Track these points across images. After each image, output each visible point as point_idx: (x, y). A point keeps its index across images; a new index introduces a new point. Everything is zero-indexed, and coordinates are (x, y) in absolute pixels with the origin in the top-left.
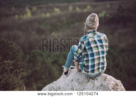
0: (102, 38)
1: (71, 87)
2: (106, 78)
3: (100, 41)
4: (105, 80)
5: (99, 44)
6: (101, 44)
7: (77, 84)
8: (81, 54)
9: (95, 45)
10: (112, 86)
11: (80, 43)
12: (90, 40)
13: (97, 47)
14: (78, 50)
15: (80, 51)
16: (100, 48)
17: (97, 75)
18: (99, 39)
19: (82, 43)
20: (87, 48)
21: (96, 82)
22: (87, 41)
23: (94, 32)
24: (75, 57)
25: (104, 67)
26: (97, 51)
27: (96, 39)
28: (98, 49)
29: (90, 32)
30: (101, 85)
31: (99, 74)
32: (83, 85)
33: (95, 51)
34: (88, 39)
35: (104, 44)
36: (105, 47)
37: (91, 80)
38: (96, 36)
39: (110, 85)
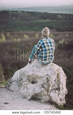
0: (51, 41)
1: (32, 70)
2: (53, 65)
3: (50, 43)
4: (52, 66)
5: (49, 44)
6: (50, 44)
7: (36, 68)
8: (39, 50)
9: (47, 45)
10: (56, 69)
11: (38, 44)
12: (44, 42)
13: (48, 46)
14: (37, 48)
15: (38, 48)
16: (50, 46)
17: (48, 63)
18: (49, 41)
19: (40, 43)
20: (42, 46)
21: (47, 67)
22: (42, 43)
23: (47, 37)
24: (35, 52)
25: (52, 58)
26: (48, 48)
27: (48, 41)
28: (49, 47)
29: (45, 38)
30: (50, 69)
31: (49, 63)
32: (39, 69)
33: (47, 48)
34: (43, 41)
35: (53, 44)
36: (53, 47)
37: (44, 66)
38: (48, 40)
39: (55, 69)
